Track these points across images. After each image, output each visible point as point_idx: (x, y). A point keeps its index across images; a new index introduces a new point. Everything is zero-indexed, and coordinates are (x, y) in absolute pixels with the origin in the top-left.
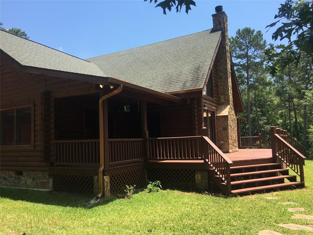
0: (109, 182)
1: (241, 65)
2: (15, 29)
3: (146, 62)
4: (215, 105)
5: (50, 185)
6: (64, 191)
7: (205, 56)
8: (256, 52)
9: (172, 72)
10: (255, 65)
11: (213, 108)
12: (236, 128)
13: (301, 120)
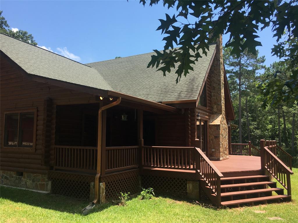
0: (104, 189)
1: (234, 73)
2: (22, 31)
3: (143, 70)
4: (208, 114)
5: (48, 187)
6: (61, 194)
7: (200, 68)
8: (248, 61)
9: (168, 81)
10: (247, 73)
11: (206, 117)
12: (228, 137)
13: (290, 126)
